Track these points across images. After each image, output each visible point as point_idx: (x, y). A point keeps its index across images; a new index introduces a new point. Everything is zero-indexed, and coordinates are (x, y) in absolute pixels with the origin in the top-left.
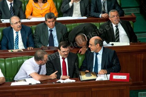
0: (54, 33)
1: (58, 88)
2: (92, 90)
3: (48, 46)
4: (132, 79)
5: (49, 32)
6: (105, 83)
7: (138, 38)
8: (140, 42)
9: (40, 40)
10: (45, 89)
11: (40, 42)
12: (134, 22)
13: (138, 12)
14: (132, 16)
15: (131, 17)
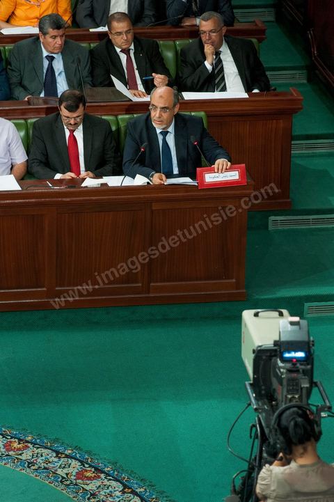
0: (59, 65)
1: (68, 199)
2: (154, 208)
3: (42, 95)
4: (253, 183)
5: (46, 63)
6: (187, 192)
7: (271, 82)
8: (275, 89)
9: (21, 80)
10: (35, 202)
11: (21, 84)
12: (260, 41)
13: (272, 18)
14: (256, 25)
15: (254, 28)
